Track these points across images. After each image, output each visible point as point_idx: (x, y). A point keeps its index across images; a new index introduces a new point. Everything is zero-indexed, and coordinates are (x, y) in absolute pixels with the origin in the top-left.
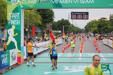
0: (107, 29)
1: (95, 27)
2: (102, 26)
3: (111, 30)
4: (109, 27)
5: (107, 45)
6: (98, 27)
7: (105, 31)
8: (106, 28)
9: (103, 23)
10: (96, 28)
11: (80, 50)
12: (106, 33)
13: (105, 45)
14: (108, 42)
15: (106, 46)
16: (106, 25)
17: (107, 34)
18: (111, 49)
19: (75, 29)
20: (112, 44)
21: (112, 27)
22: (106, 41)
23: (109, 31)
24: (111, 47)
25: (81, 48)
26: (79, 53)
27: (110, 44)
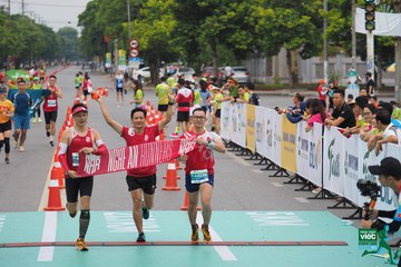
0: (246, 27)
1: (157, 13)
2: (212, 6)
3: (275, 39)
4: (261, 11)
5: (245, 152)
6: (179, 14)
7: (229, 46)
8: (240, 22)
10: (167, 24)
11: (46, 193)
12: (240, 57)
13: (232, 145)
14: (251, 123)
15: (241, 160)
17: (249, 64)
18: (275, 176)
19: (7, 31)
20: (285, 138)
21: (279, 11)
22: (238, 121)
23: (258, 48)
24: (273, 164)
25: (52, 178)
26: (37, 210)
27: (271, 145)
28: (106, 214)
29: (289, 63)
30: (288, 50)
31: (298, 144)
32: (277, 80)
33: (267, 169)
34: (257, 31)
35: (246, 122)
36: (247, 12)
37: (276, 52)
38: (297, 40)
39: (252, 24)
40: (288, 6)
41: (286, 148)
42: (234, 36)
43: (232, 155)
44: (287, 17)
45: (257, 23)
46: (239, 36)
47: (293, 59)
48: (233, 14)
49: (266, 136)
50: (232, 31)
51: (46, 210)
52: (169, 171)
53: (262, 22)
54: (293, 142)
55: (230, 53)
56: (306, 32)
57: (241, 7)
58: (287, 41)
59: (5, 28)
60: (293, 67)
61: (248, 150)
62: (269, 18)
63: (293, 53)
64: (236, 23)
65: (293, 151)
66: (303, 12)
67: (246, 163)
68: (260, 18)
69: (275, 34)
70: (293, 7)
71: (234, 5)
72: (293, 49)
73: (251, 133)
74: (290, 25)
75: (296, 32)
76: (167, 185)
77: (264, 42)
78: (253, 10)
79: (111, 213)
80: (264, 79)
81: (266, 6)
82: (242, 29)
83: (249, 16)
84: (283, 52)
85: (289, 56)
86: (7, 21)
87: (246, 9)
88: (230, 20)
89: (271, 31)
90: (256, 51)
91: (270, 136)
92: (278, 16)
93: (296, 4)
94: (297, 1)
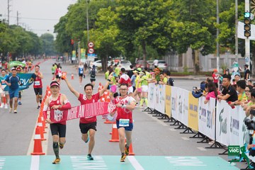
1: (106, 24)
2: (143, 20)
3: (184, 42)
4: (175, 24)
5: (164, 117)
6: (121, 25)
7: (154, 46)
8: (161, 31)
9: (147, 5)
10: (113, 32)
11: (32, 143)
12: (161, 54)
13: (156, 112)
14: (168, 98)
15: (161, 122)
16: (162, 13)
17: (167, 58)
18: (184, 133)
19: (7, 36)
20: (191, 108)
21: (187, 23)
22: (160, 96)
23: (173, 48)
24: (182, 125)
25: (36, 134)
26: (26, 154)
27: (181, 112)
28: (72, 157)
29: (194, 58)
30: (193, 50)
31: (200, 112)
32: (186, 69)
33: (179, 128)
34: (172, 36)
35: (165, 97)
36: (166, 24)
37: (185, 51)
38: (199, 43)
39: (170, 32)
40: (193, 20)
41: (192, 115)
42: (157, 40)
43: (155, 118)
44: (194, 28)
45: (172, 31)
46: (161, 40)
47: (196, 56)
48: (157, 25)
49: (178, 106)
50: (156, 37)
51: (32, 154)
52: (113, 129)
53: (175, 31)
54: (196, 110)
55: (155, 51)
56: (205, 37)
57: (162, 21)
58: (193, 43)
59: (5, 34)
60: (196, 61)
61: (166, 116)
62: (180, 28)
63: (196, 51)
64: (158, 31)
65: (196, 116)
66: (203, 24)
67: (165, 124)
68: (175, 28)
69: (184, 39)
70: (196, 21)
71: (157, 19)
72: (196, 49)
73: (168, 104)
74: (194, 33)
75: (198, 37)
76: (113, 138)
77: (177, 44)
78: (170, 23)
79: (75, 157)
80: (177, 69)
81: (178, 20)
82: (163, 35)
83: (167, 27)
84: (190, 50)
85: (193, 53)
86: (7, 29)
87: (165, 22)
88: (155, 30)
89: (182, 37)
90: (172, 50)
91: (181, 106)
92: (186, 27)
93: (198, 19)
94: (199, 16)
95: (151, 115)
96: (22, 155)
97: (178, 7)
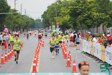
0: (91, 18)
1: (64, 14)
2: (81, 12)
4: (95, 14)
6: (71, 15)
7: (86, 24)
8: (89, 17)
9: (82, 6)
10: (67, 18)
12: (89, 27)
14: (92, 47)
15: (89, 58)
16: (89, 9)
17: (91, 29)
18: (99, 62)
19: (21, 20)
20: (102, 51)
21: (100, 14)
22: (88, 46)
23: (94, 24)
24: (98, 59)
25: (34, 63)
26: (29, 72)
27: (98, 53)
28: (49, 73)
29: (103, 29)
30: (103, 25)
31: (106, 53)
32: (100, 34)
33: (97, 60)
34: (94, 19)
35: (90, 46)
36: (91, 14)
37: (99, 26)
38: (105, 22)
39: (92, 17)
40: (103, 12)
41: (102, 54)
42: (87, 21)
43: (86, 56)
44: (103, 16)
45: (94, 17)
46: (89, 21)
47: (104, 28)
48: (87, 14)
49: (96, 51)
51: (32, 72)
52: (68, 61)
53: (95, 17)
54: (104, 52)
55: (86, 26)
56: (108, 20)
57: (89, 13)
58: (103, 23)
59: (20, 19)
60: (104, 30)
61: (91, 55)
62: (97, 16)
63: (104, 26)
64: (87, 17)
65: (104, 55)
66: (107, 14)
67: (91, 59)
69: (99, 20)
70: (104, 12)
71: (87, 12)
72: (104, 25)
73: (92, 49)
74: (103, 18)
75: (105, 20)
76: (67, 65)
77: (96, 23)
78: (93, 13)
79: (51, 73)
80: (96, 34)
81: (96, 12)
82: (89, 19)
83: (91, 15)
84: (101, 26)
85: (103, 27)
86: (21, 17)
87: (91, 13)
88: (86, 17)
89: (98, 20)
90: (93, 26)
91: (98, 51)
92: (100, 15)
93: (105, 12)
94: (106, 10)
95: (84, 55)
96: (27, 72)
97: (96, 6)
